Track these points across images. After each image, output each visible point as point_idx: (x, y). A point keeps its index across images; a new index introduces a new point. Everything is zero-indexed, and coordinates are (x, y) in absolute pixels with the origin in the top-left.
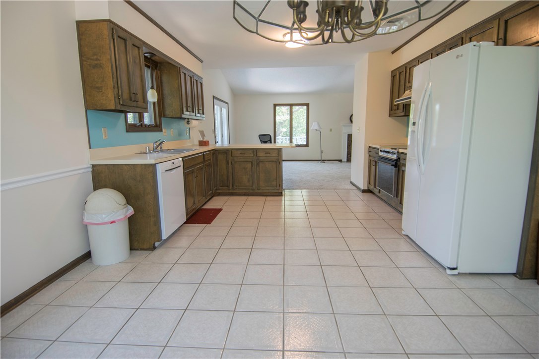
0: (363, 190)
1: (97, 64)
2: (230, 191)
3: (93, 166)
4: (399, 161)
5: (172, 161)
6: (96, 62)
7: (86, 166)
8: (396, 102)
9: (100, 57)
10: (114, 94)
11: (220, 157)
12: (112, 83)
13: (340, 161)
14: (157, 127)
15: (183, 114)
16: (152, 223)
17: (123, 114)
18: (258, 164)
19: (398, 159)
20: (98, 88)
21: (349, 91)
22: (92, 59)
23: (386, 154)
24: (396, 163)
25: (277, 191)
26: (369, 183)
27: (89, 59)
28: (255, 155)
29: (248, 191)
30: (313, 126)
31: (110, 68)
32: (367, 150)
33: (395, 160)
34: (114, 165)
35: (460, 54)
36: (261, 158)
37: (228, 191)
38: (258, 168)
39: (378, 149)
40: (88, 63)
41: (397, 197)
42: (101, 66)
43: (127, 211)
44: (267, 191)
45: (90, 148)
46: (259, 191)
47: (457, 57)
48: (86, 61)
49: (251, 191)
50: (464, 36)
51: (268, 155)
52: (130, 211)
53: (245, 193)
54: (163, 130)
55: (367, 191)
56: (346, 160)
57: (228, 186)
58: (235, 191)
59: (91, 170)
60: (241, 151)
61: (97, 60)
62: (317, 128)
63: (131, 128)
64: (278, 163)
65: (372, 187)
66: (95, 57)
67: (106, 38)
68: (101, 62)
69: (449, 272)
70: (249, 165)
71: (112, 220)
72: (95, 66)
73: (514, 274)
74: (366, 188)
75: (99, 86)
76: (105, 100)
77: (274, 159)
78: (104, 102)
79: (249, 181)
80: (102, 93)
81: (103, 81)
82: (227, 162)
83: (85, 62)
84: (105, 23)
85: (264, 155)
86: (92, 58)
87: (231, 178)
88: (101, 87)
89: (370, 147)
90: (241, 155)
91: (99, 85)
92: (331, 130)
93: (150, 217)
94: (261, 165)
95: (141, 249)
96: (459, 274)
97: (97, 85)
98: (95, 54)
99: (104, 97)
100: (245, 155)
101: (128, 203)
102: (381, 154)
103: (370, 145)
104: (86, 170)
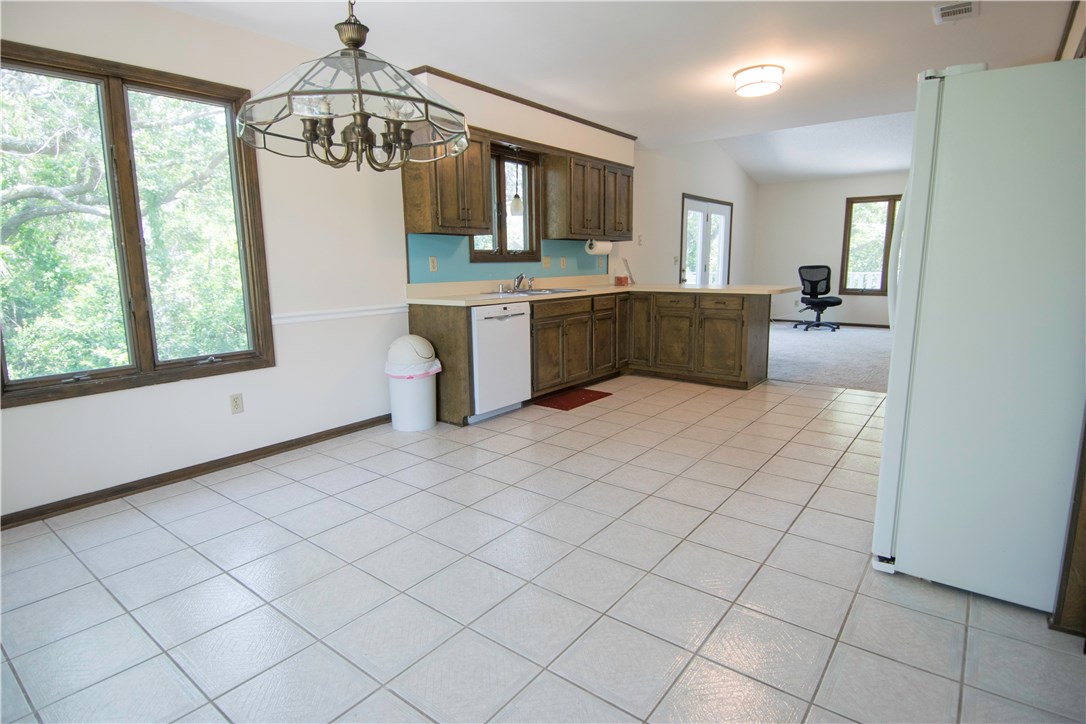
1: (416, 175)
2: (652, 369)
3: (411, 306)
5: (505, 306)
6: (415, 172)
7: (400, 305)
10: (431, 213)
11: (638, 305)
12: (429, 198)
14: (531, 256)
16: (462, 389)
17: (467, 238)
18: (701, 323)
20: (417, 206)
22: (412, 169)
25: (735, 379)
29: (680, 373)
31: (429, 178)
34: (429, 306)
36: (707, 312)
37: (646, 369)
38: (701, 331)
40: (409, 175)
42: (420, 177)
43: (431, 367)
44: (716, 377)
45: (409, 282)
46: (700, 375)
48: (407, 172)
49: (686, 373)
51: (721, 306)
52: (437, 367)
53: (677, 375)
54: (542, 257)
57: (647, 359)
58: (658, 370)
59: (407, 310)
60: (673, 298)
61: (417, 169)
63: (479, 257)
64: (739, 325)
68: (420, 171)
69: (872, 563)
70: (685, 324)
71: (409, 375)
72: (415, 178)
76: (423, 221)
77: (732, 314)
78: (422, 223)
79: (683, 354)
80: (420, 211)
81: (421, 196)
82: (649, 316)
85: (713, 307)
86: (413, 167)
87: (652, 344)
88: (420, 204)
90: (674, 305)
91: (417, 202)
93: (461, 379)
94: (708, 324)
95: (451, 423)
96: (897, 574)
99: (423, 218)
100: (679, 305)
101: (437, 356)
104: (403, 310)
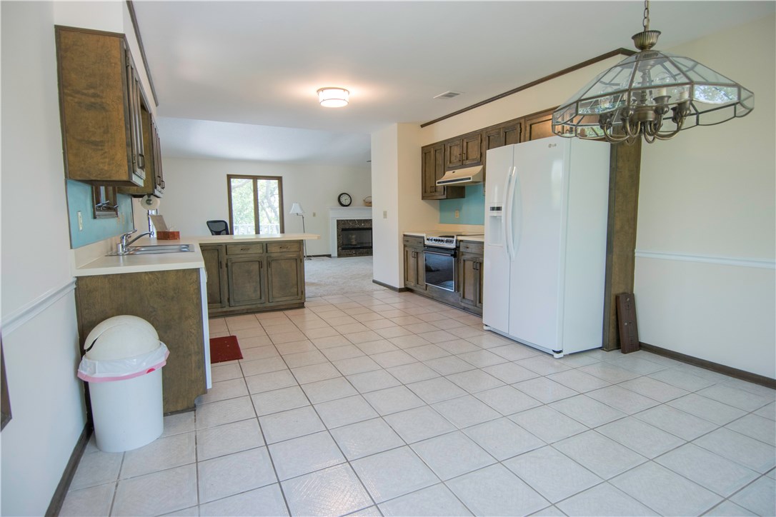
0: (400, 289)
1: (95, 104)
2: (225, 309)
3: (79, 279)
4: (459, 250)
6: (93, 100)
8: (438, 183)
9: (103, 92)
10: (128, 156)
12: (124, 136)
13: (329, 256)
15: (156, 188)
16: (194, 365)
18: (269, 264)
19: (458, 248)
20: (95, 143)
21: (362, 166)
22: (83, 94)
23: (437, 243)
24: (455, 253)
25: (298, 301)
26: (406, 279)
27: (78, 92)
28: (265, 250)
29: (252, 307)
30: (293, 209)
31: (122, 112)
32: (402, 240)
33: (454, 249)
35: (553, 144)
36: (273, 255)
37: (220, 310)
38: (269, 271)
39: (423, 237)
40: (76, 100)
41: (458, 291)
42: (104, 108)
44: (283, 303)
45: (71, 248)
46: (270, 305)
47: (550, 146)
48: (71, 96)
49: (257, 306)
50: (522, 121)
51: (285, 250)
53: (248, 309)
55: (406, 289)
56: (336, 255)
57: (221, 302)
58: (231, 309)
60: (243, 246)
61: (95, 96)
62: (299, 211)
64: (298, 261)
65: (411, 285)
66: (92, 91)
67: (116, 64)
68: (104, 100)
69: (556, 356)
70: (256, 266)
71: (149, 367)
72: (91, 106)
73: (600, 348)
74: (403, 287)
75: (97, 140)
76: (109, 164)
77: (294, 255)
78: (106, 168)
79: (255, 291)
80: (103, 152)
81: (106, 132)
82: (220, 264)
83: (69, 98)
84: (115, 38)
85: (279, 251)
86: (85, 91)
88: (101, 142)
89: (404, 235)
90: (242, 252)
92: (314, 215)
93: (190, 355)
94: (273, 264)
97: (93, 139)
98: (91, 86)
99: (107, 160)
100: (249, 252)
102: (427, 243)
103: (406, 234)
104: (72, 287)
